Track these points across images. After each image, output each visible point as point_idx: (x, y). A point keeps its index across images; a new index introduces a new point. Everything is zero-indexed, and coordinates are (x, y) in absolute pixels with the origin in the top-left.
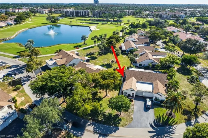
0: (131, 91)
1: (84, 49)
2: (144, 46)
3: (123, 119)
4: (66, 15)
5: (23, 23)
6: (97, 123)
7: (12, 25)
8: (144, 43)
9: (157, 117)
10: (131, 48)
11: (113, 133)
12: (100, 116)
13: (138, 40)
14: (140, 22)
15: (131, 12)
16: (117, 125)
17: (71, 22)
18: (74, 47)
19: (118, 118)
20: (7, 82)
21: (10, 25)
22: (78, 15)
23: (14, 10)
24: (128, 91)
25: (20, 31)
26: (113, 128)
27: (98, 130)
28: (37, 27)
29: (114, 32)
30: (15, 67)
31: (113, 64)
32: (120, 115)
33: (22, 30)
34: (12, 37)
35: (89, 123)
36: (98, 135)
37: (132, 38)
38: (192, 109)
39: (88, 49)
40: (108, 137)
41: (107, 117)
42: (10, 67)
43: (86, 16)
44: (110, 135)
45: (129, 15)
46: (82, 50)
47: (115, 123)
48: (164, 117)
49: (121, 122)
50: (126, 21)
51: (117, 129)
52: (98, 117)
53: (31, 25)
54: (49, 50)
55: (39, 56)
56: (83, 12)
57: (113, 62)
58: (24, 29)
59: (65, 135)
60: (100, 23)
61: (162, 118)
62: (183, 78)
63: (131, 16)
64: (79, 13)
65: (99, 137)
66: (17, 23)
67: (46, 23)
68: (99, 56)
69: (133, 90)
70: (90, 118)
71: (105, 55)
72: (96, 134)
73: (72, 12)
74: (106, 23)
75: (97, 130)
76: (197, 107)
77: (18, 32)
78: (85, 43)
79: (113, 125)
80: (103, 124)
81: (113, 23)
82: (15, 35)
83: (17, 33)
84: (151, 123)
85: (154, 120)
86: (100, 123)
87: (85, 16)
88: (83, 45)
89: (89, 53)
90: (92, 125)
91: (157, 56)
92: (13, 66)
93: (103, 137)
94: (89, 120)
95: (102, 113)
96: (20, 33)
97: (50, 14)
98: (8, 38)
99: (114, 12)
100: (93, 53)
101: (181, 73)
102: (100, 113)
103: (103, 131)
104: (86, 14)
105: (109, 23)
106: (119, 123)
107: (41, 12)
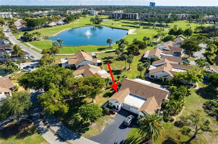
0: (116, 102)
1: (106, 52)
2: (172, 56)
3: (91, 129)
4: (113, 17)
5: (71, 24)
6: (65, 126)
7: (61, 24)
8: (173, 52)
9: (128, 138)
10: (153, 57)
11: (72, 140)
12: (72, 120)
13: (170, 48)
14: (190, 28)
15: (186, 16)
16: (81, 134)
17: (112, 24)
18: (98, 49)
19: (87, 127)
20: (23, 73)
21: (58, 25)
22: (124, 17)
23: (70, 12)
24: (113, 101)
25: (64, 30)
26: (75, 135)
27: (61, 133)
28: (80, 27)
29: (145, 38)
30: (37, 62)
31: (124, 71)
32: (91, 124)
33: (65, 30)
34: (54, 35)
35: (58, 124)
36: (57, 138)
37: (163, 45)
38: (181, 141)
39: (110, 53)
40: (64, 142)
41: (78, 123)
42: (34, 61)
43: (133, 19)
44: (68, 141)
45: (182, 20)
46: (104, 53)
47: (80, 131)
48: (137, 140)
49: (86, 132)
50: (173, 26)
51: (79, 137)
52: (70, 120)
53: (76, 25)
54: (73, 50)
55: (57, 54)
56: (131, 15)
57: (125, 69)
58: (67, 29)
59: (31, 128)
60: (141, 27)
61: (134, 140)
62: (199, 101)
63: (185, 21)
64: (126, 15)
65: (57, 139)
66: (65, 23)
67: (90, 24)
68: (115, 61)
69: (117, 102)
70: (63, 119)
71: (122, 61)
72: (56, 136)
73: (119, 15)
74: (148, 27)
75: (59, 133)
76: (191, 141)
77: (61, 31)
78: (110, 47)
79: (77, 132)
80: (69, 129)
81: (156, 28)
82: (57, 34)
83: (59, 32)
84: (117, 143)
85: (123, 141)
86: (67, 127)
87: (131, 19)
88: (107, 48)
89: (108, 57)
90: (59, 127)
91: (179, 69)
92: (37, 60)
93: (60, 141)
94: (60, 121)
95: (76, 118)
96: (62, 32)
97: (99, 15)
98: (50, 36)
99: (164, 15)
100: (112, 57)
101: (200, 95)
102: (74, 117)
103: (64, 135)
104: (133, 16)
105: (151, 27)
106: (84, 132)
107: (92, 14)
